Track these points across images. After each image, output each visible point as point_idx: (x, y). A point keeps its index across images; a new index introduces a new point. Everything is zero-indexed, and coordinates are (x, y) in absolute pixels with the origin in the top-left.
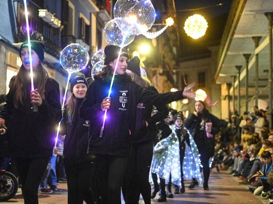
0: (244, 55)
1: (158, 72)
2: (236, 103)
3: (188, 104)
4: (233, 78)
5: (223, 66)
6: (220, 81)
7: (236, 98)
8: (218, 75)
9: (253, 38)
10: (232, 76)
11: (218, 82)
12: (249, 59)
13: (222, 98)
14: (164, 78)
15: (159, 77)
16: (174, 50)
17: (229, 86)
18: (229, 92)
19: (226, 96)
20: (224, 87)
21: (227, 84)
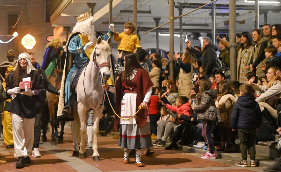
6: (57, 24)
8: (60, 14)
11: (53, 25)
21: (65, 28)
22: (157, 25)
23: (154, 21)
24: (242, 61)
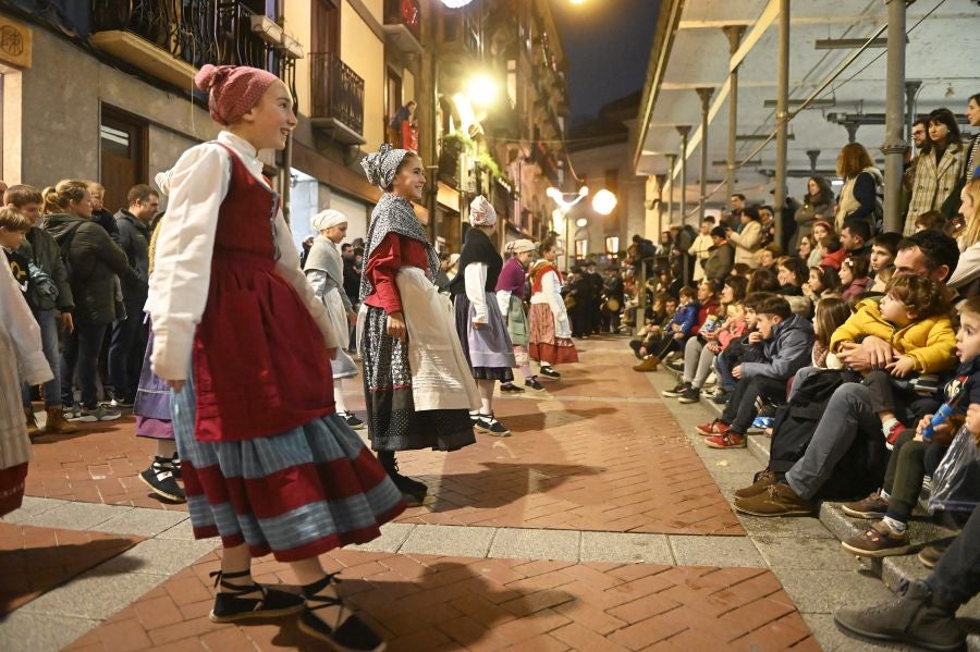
0: (699, 91)
1: (520, 154)
2: (674, 216)
3: (586, 227)
4: (671, 159)
5: (650, 126)
6: (643, 171)
7: (675, 206)
8: (640, 153)
9: (726, 29)
10: (668, 156)
11: (638, 173)
12: (711, 100)
13: (647, 204)
14: (534, 168)
15: (526, 168)
16: (561, 121)
17: (662, 179)
18: (660, 194)
19: (655, 201)
20: (651, 186)
21: (658, 176)
22: (813, 164)
23: (807, 158)
24: (941, 187)
